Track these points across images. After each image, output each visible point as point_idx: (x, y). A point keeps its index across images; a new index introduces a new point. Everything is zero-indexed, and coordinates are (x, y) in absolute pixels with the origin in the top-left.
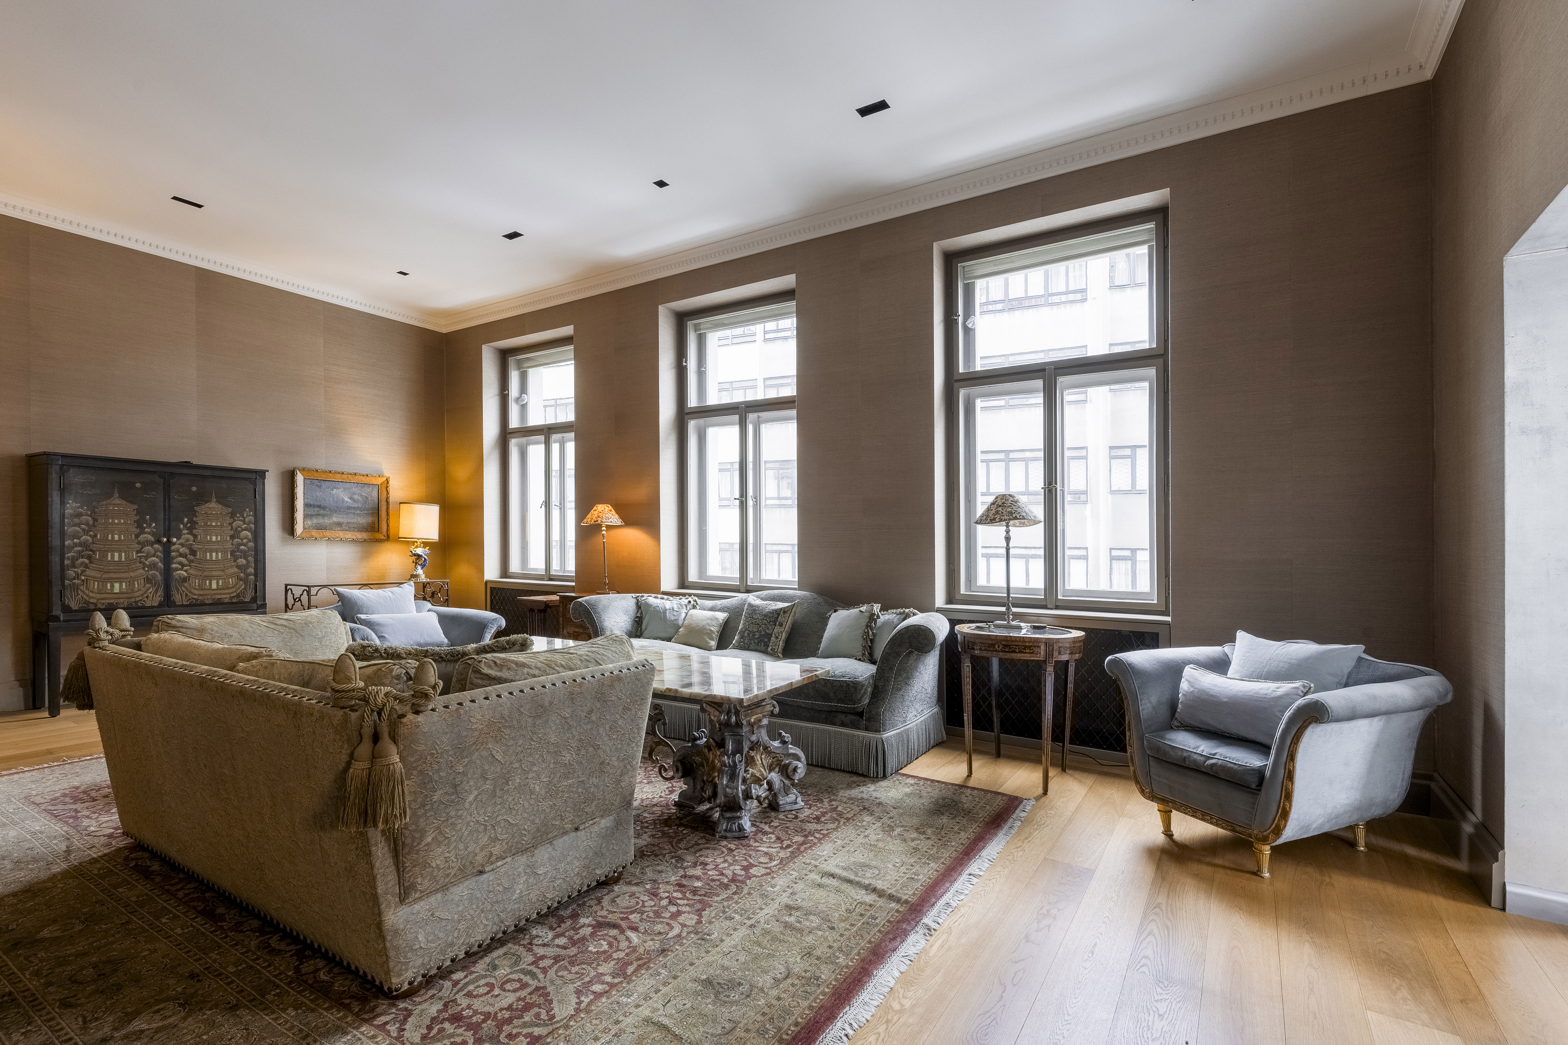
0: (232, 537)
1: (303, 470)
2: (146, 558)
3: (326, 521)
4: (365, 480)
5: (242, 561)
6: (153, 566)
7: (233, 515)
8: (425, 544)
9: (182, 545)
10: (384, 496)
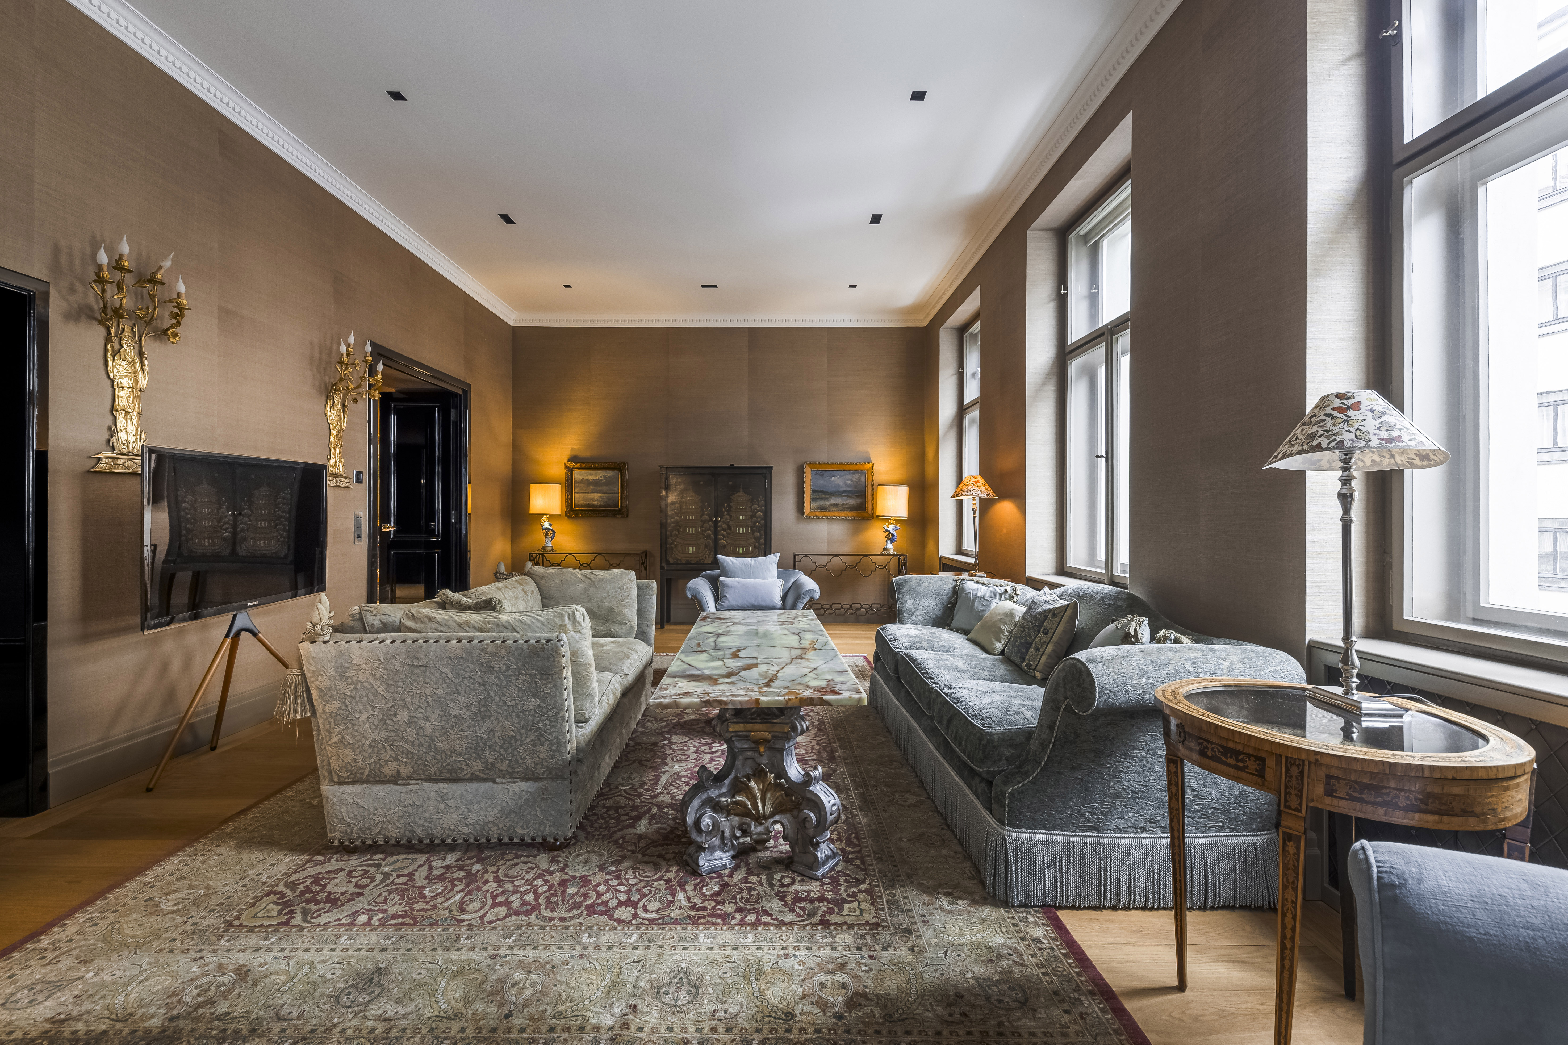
0: (752, 517)
1: (809, 464)
2: (705, 531)
3: (826, 503)
4: (855, 468)
5: (757, 534)
6: (708, 537)
7: (752, 501)
8: (898, 521)
9: (724, 522)
10: (870, 480)
